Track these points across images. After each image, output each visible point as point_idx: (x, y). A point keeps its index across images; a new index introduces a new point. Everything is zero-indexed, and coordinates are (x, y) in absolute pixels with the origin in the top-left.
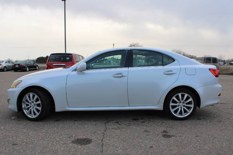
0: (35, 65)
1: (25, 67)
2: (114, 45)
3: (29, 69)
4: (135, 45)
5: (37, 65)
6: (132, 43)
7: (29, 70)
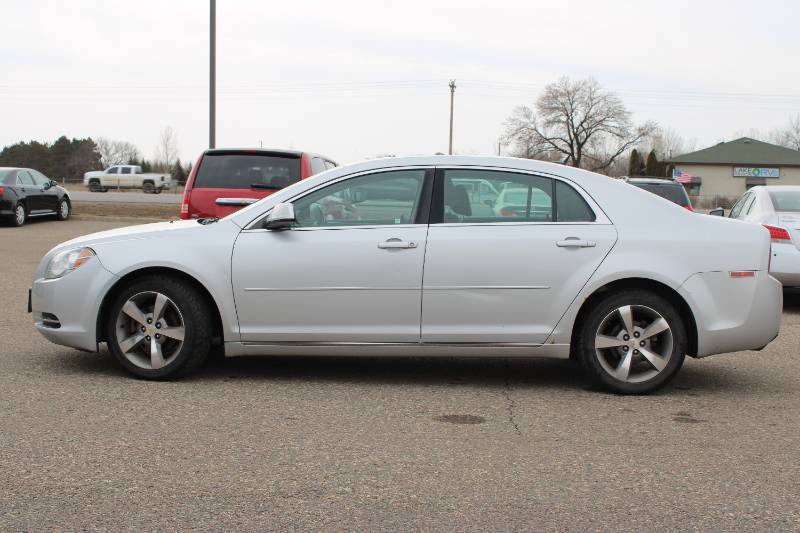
0: (52, 191)
1: (7, 205)
2: (453, 86)
3: (27, 212)
4: (576, 90)
5: (66, 196)
6: (557, 82)
7: (29, 221)
